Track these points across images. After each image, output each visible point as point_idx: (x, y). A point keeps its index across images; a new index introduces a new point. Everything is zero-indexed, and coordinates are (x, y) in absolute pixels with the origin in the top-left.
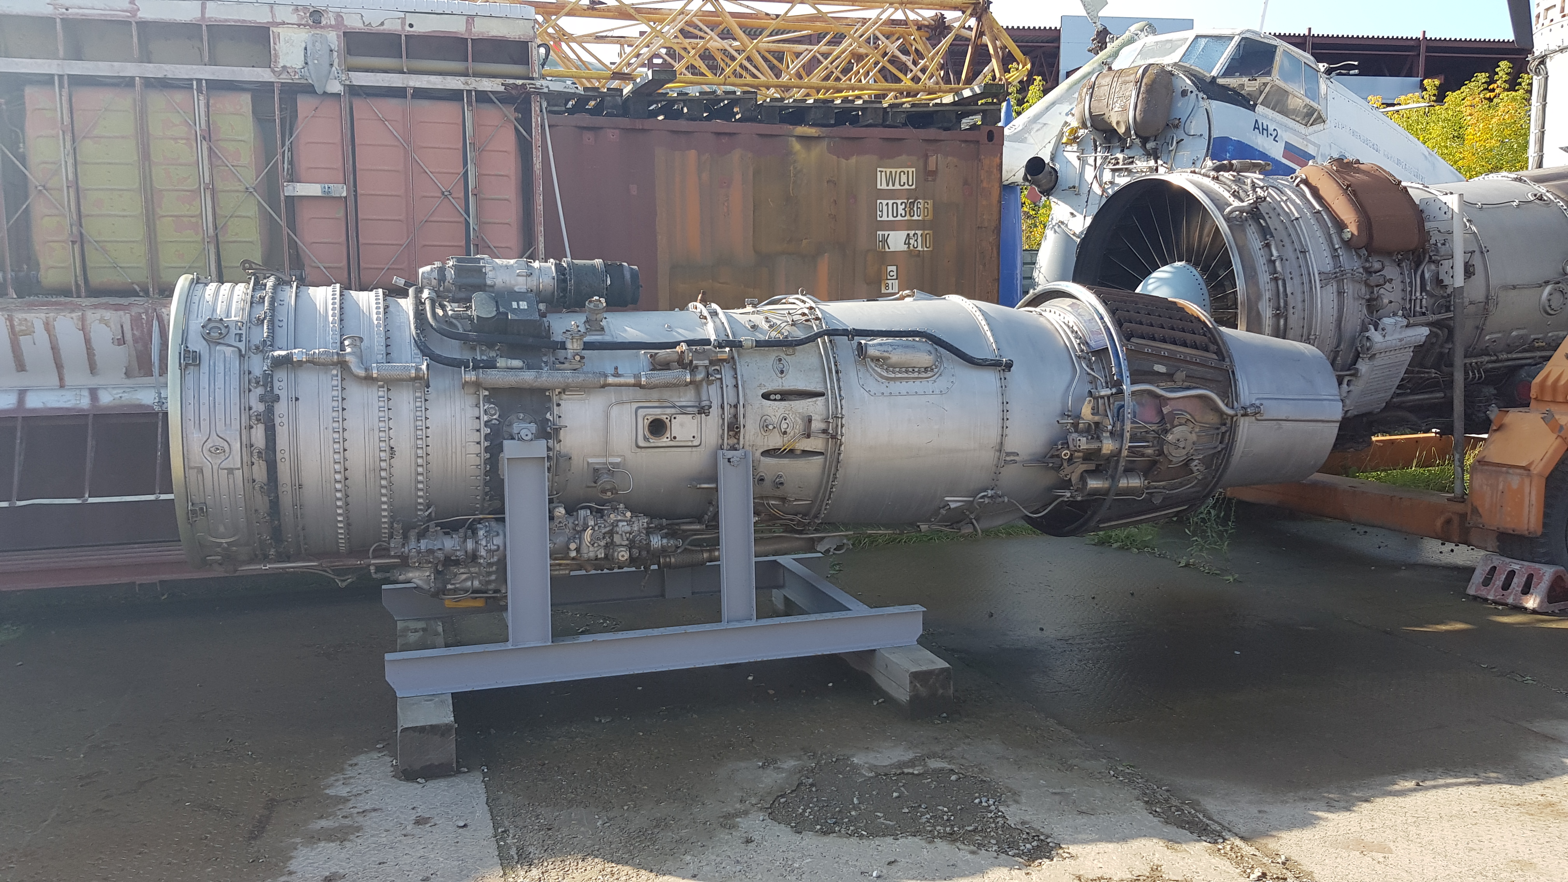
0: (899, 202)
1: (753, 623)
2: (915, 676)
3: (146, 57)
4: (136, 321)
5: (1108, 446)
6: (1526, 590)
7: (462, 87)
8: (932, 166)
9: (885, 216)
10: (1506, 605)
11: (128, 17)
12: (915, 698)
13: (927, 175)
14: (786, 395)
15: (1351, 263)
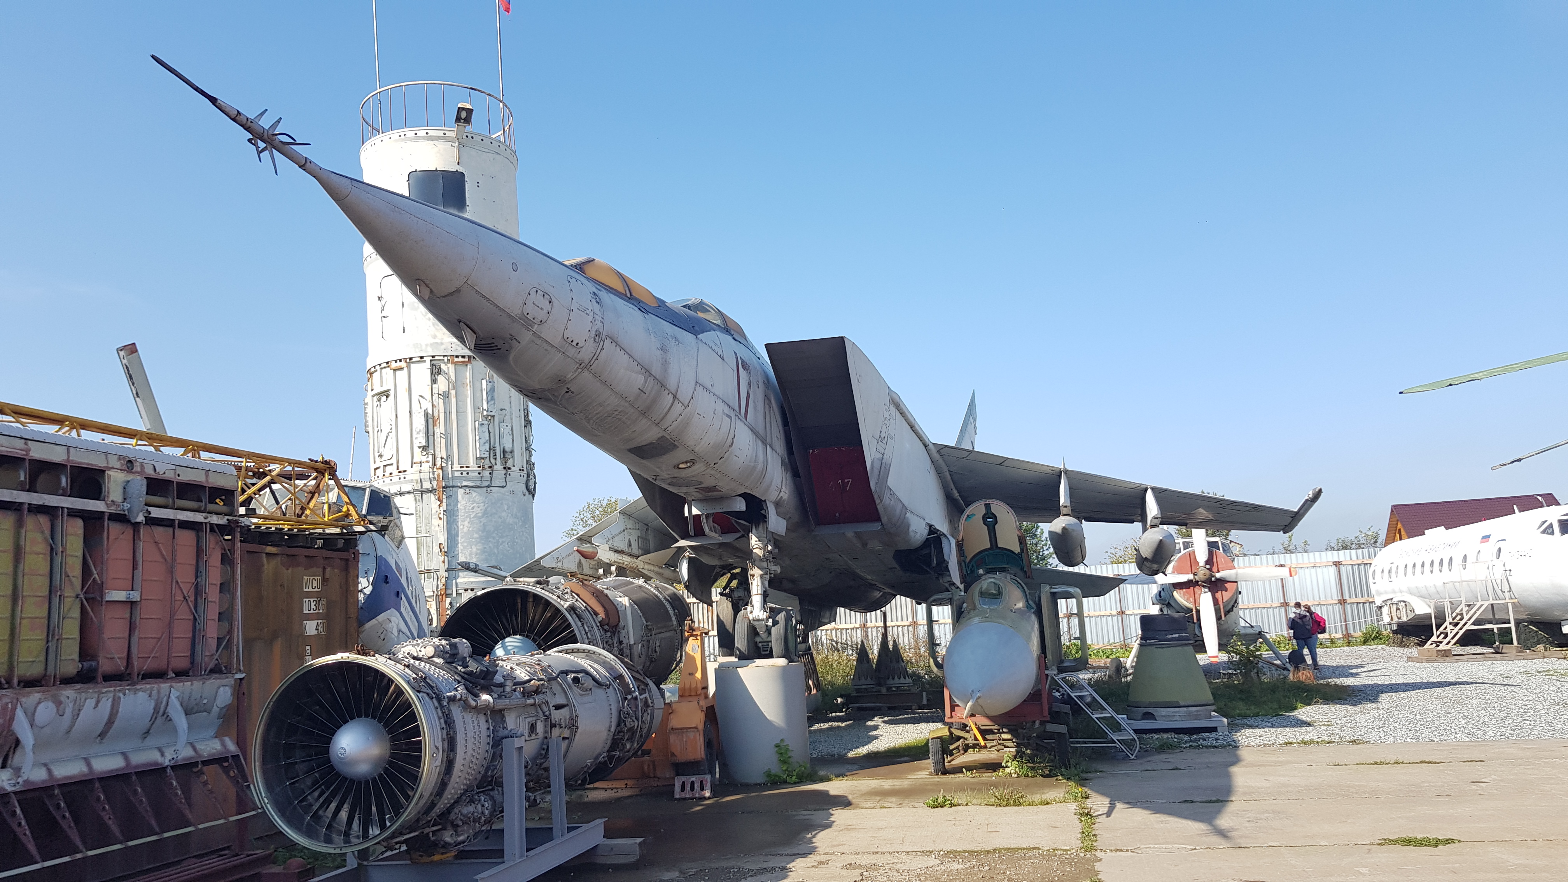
0: (312, 600)
1: (566, 837)
2: (640, 844)
3: (31, 488)
6: (702, 789)
7: (203, 520)
8: (327, 576)
9: (305, 611)
10: (695, 798)
11: (24, 455)
12: (641, 857)
13: (325, 581)
14: (558, 707)
15: (602, 632)
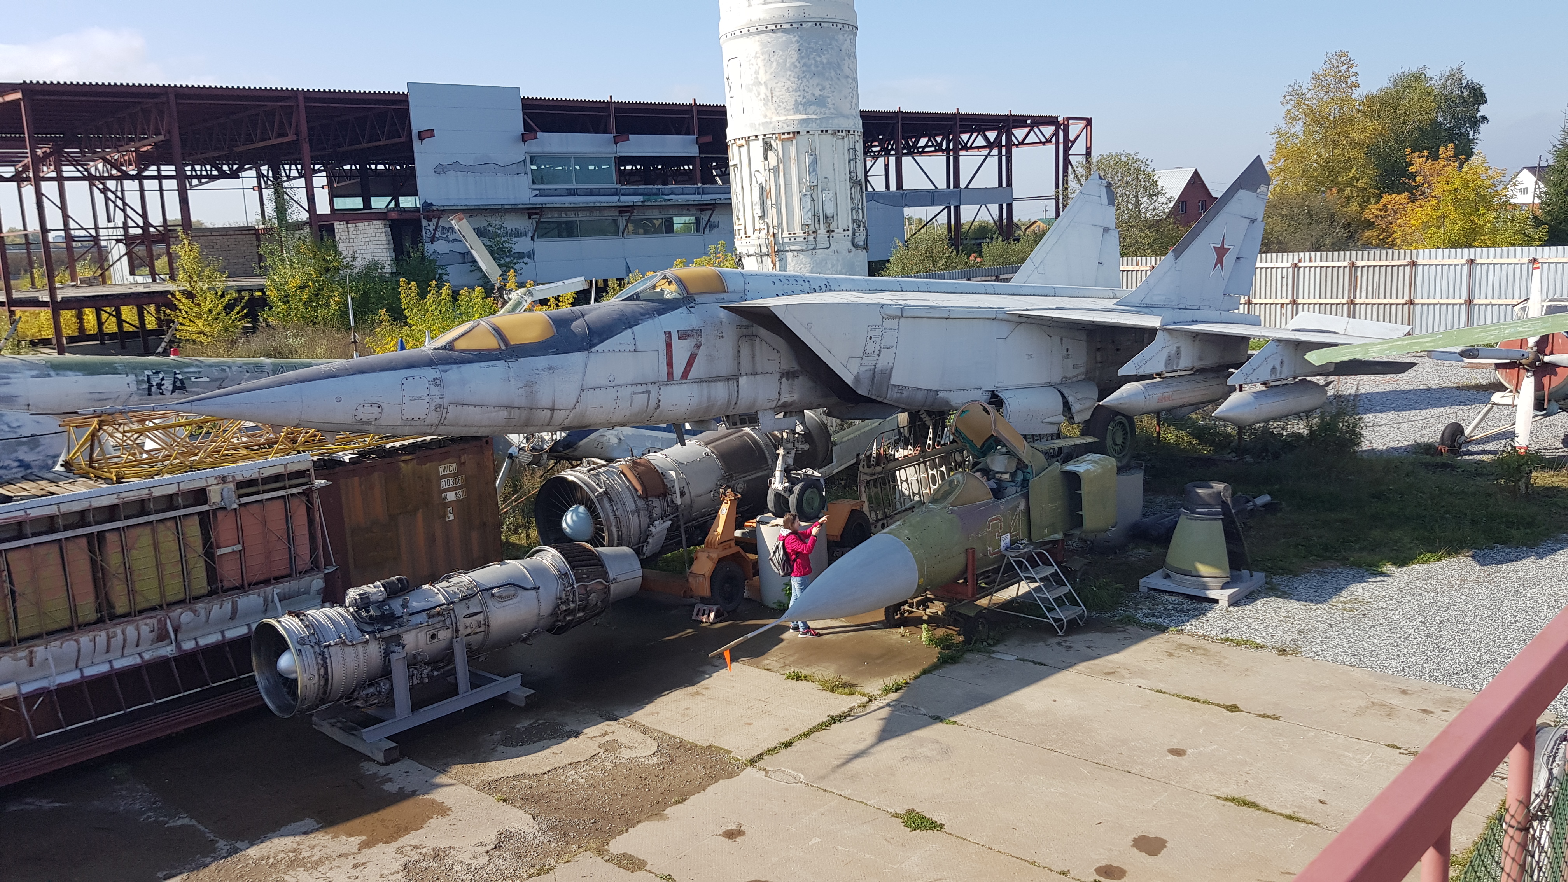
0: (450, 479)
1: (470, 693)
2: (526, 697)
4: (159, 621)
5: (572, 605)
6: (709, 616)
7: (284, 494)
8: (463, 461)
9: (444, 486)
10: (702, 622)
12: (527, 704)
13: (461, 465)
14: (470, 616)
15: (641, 503)
